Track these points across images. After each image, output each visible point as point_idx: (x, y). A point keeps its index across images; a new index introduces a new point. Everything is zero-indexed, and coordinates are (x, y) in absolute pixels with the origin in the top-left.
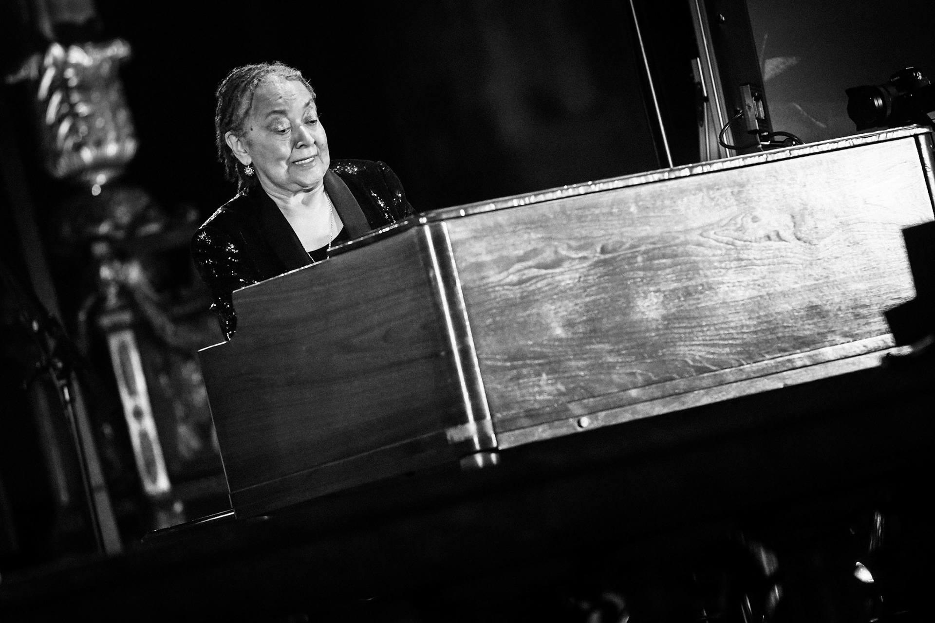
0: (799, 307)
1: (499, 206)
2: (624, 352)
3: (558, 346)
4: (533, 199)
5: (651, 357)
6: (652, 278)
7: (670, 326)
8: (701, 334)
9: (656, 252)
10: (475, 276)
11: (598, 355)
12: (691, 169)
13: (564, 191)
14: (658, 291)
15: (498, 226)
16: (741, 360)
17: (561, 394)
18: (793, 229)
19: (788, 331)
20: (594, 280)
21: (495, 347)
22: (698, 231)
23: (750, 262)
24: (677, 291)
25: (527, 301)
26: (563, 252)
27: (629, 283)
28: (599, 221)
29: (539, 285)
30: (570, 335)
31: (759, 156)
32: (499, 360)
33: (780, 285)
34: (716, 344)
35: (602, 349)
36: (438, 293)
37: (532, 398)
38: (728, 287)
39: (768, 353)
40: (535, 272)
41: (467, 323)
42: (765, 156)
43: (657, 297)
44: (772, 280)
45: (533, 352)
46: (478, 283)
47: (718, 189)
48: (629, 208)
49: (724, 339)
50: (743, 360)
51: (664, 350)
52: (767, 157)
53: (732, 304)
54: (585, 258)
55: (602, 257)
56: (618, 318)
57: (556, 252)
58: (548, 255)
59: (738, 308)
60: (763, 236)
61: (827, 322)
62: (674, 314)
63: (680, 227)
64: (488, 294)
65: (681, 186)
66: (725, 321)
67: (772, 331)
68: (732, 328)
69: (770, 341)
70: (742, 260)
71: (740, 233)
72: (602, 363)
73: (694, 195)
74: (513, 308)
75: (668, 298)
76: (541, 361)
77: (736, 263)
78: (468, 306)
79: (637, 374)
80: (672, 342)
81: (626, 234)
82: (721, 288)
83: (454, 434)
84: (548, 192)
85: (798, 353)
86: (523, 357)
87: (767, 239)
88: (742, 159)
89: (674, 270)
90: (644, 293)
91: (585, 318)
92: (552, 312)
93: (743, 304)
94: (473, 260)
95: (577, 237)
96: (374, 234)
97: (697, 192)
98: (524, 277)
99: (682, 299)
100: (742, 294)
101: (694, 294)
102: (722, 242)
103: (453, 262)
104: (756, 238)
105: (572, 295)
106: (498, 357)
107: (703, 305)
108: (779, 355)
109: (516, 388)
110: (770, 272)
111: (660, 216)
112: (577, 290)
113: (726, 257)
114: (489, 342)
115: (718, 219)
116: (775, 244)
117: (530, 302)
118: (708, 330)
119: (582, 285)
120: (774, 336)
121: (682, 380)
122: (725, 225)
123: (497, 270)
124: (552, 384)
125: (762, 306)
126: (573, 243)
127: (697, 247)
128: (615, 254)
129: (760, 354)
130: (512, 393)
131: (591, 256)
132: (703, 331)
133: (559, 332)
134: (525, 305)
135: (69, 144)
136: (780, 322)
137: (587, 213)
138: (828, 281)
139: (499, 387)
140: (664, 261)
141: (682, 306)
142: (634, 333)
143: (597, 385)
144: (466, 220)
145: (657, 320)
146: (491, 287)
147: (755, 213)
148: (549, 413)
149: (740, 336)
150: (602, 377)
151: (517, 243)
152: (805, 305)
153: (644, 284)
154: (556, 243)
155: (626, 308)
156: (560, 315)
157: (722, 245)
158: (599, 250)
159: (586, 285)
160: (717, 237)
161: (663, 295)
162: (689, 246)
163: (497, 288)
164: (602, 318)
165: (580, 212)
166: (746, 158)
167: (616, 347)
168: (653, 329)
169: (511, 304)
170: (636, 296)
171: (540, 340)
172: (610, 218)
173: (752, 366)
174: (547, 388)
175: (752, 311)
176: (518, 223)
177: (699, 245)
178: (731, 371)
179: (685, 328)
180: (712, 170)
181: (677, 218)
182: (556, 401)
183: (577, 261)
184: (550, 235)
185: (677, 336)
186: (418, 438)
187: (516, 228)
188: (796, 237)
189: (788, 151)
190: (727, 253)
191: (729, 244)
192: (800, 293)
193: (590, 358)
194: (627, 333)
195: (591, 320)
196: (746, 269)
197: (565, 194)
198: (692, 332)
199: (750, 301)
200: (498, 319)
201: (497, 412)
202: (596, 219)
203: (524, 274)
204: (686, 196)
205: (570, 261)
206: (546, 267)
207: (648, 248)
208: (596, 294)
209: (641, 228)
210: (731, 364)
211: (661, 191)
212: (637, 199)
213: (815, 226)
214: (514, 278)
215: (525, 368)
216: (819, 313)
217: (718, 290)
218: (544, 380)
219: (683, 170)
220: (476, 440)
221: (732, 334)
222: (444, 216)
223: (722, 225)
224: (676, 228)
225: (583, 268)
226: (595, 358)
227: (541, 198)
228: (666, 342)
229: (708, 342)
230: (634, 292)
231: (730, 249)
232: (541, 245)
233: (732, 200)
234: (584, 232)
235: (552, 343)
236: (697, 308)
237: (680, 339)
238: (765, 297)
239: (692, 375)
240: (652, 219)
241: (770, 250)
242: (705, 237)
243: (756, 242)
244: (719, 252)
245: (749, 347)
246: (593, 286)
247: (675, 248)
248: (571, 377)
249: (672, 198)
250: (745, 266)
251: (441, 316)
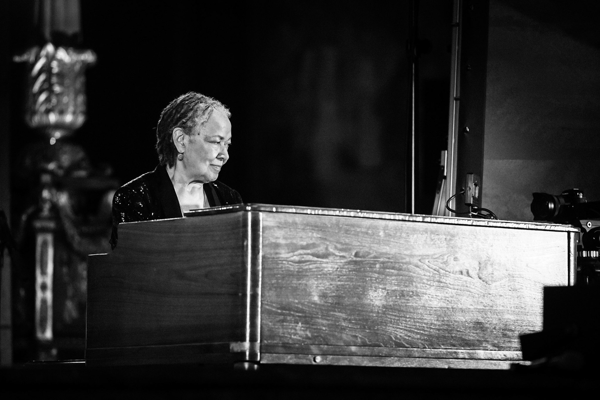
0: (470, 321)
1: (298, 211)
2: (353, 321)
3: (313, 307)
4: (320, 212)
5: (369, 329)
6: (382, 280)
7: (386, 313)
8: (404, 322)
9: (389, 264)
10: (272, 251)
11: (337, 319)
12: (424, 217)
13: (341, 212)
14: (385, 289)
15: (295, 224)
16: (426, 345)
17: (307, 338)
18: (478, 271)
19: (460, 334)
20: (346, 271)
21: (274, 299)
22: (418, 257)
23: (446, 285)
24: (396, 292)
25: (300, 274)
26: (331, 250)
27: (367, 279)
28: (358, 235)
29: (311, 267)
30: (322, 303)
31: (468, 220)
32: (274, 307)
33: (461, 304)
34: (412, 331)
35: (341, 316)
36: (247, 256)
37: (289, 336)
38: (429, 297)
39: (443, 344)
40: (310, 258)
41: (260, 279)
42: (472, 221)
43: (382, 292)
44: (457, 300)
45: (297, 308)
46: (273, 256)
47: (437, 235)
48: (379, 232)
49: (418, 329)
50: (427, 345)
51: (379, 327)
52: (473, 222)
53: (428, 308)
54: (344, 257)
55: (355, 259)
56: (355, 299)
57: (327, 249)
58: (321, 250)
59: (431, 312)
60: (458, 271)
61: (485, 335)
62: (391, 305)
63: (408, 252)
64: (278, 264)
65: (415, 227)
66: (421, 318)
67: (450, 332)
68: (425, 323)
69: (447, 337)
70: (441, 282)
71: (444, 265)
72: (338, 325)
73: (421, 234)
74: (291, 277)
75: (389, 295)
76: (300, 314)
77: (437, 283)
78: (263, 269)
79: (358, 338)
80: (385, 323)
81: (373, 248)
82: (424, 296)
83: (235, 347)
84: (331, 210)
85: (462, 349)
86: (289, 310)
87: (460, 273)
88: (457, 220)
89: (397, 279)
90: (375, 288)
91: (334, 294)
92: (315, 285)
93: (435, 310)
94: (274, 241)
95: (342, 242)
96: (216, 209)
97: (424, 233)
98: (303, 259)
99: (398, 298)
100: (435, 304)
101: (406, 296)
102: (432, 268)
103: (261, 239)
104: (453, 271)
105: (330, 278)
106: (274, 305)
107: (410, 304)
108: (450, 348)
109: (280, 327)
110: (457, 295)
111: (396, 242)
112: (334, 275)
113: (432, 278)
114: (270, 294)
115: (433, 253)
116: (465, 278)
117: (303, 275)
118: (409, 321)
119: (338, 273)
120: (449, 335)
121: (385, 348)
122: (436, 258)
123: (287, 251)
124: (303, 330)
125: (447, 314)
126: (339, 246)
127: (415, 267)
128: (363, 259)
129: (439, 344)
130: (277, 330)
131: (348, 256)
132: (406, 321)
133: (316, 299)
134: (299, 277)
135: (43, 108)
136: (456, 327)
137: (352, 229)
138: (492, 309)
139: (270, 324)
140: (393, 271)
141: (397, 302)
142: (363, 311)
143: (331, 338)
144: (276, 215)
145: (379, 307)
146: (280, 260)
147: (456, 255)
148: (298, 348)
149: (429, 330)
150: (336, 334)
151: (304, 237)
152: (474, 321)
153: (377, 282)
154: (328, 243)
155: (361, 294)
156: (319, 288)
157: (431, 270)
158: (353, 254)
159: (339, 273)
160: (429, 264)
161: (386, 292)
162: (410, 266)
163: (284, 262)
164: (345, 297)
165: (347, 227)
166: (460, 219)
167: (350, 317)
168: (375, 312)
169: (290, 274)
170: (370, 288)
171: (303, 301)
172: (366, 236)
173: (432, 351)
174: (299, 332)
175: (440, 316)
176: (307, 225)
177: (417, 266)
178: (418, 350)
179: (395, 316)
180: (436, 222)
181: (407, 246)
182: (304, 342)
183: (339, 257)
184: (325, 237)
185: (389, 320)
186: (212, 343)
187: (305, 227)
188: (478, 276)
189: (487, 222)
190: (434, 276)
191: (436, 271)
192: (473, 312)
193: (332, 320)
194: (359, 310)
195: (339, 297)
196: (442, 289)
197: (341, 214)
198: (399, 320)
199: (440, 309)
200: (280, 281)
201: (265, 340)
202: (357, 234)
203: (303, 258)
204: (416, 234)
205: (334, 256)
206: (318, 256)
207: (384, 260)
208: (346, 281)
209: (383, 247)
210: (419, 346)
211: (402, 227)
212: (385, 228)
213: (492, 273)
214: (296, 258)
215: (290, 316)
216: (482, 328)
217: (422, 298)
218: (299, 326)
219: (418, 217)
220: (247, 353)
221: (424, 327)
222: (262, 209)
223: (435, 257)
224: (405, 252)
225: (341, 263)
226: (335, 321)
227: (326, 212)
228: (382, 322)
229: (408, 329)
230: (369, 285)
231: (436, 274)
232: (318, 242)
233: (444, 244)
234: (347, 241)
235: (310, 305)
236: (406, 306)
237: (391, 322)
238: (450, 310)
239: (393, 347)
240: (392, 243)
241: (460, 280)
242: (422, 263)
243: (453, 273)
244: (428, 274)
245: (433, 338)
246: (345, 275)
247: (401, 264)
248: (317, 329)
249: (408, 233)
250: (442, 287)
251: (245, 271)
